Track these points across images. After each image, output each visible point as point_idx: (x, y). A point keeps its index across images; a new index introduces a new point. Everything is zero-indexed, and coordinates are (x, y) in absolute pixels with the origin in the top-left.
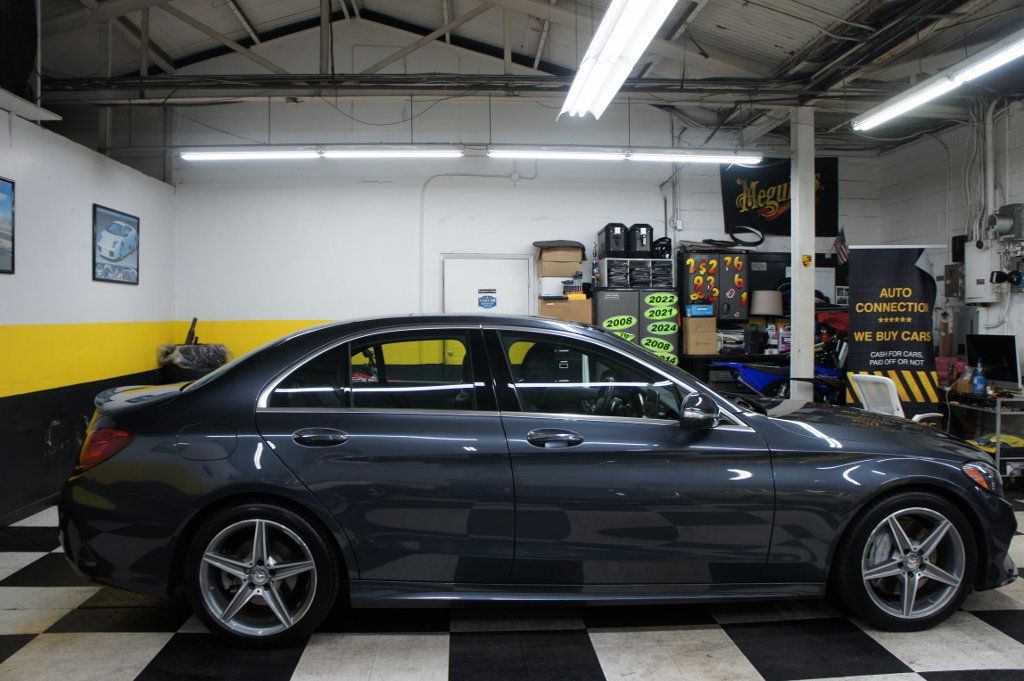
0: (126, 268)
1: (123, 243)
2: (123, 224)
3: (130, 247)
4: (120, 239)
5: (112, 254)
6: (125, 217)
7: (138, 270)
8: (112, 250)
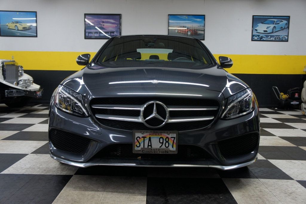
0: (276, 36)
1: (275, 27)
2: (276, 20)
3: (282, 28)
4: (272, 26)
5: (265, 31)
6: (277, 17)
7: (288, 36)
8: (266, 30)
